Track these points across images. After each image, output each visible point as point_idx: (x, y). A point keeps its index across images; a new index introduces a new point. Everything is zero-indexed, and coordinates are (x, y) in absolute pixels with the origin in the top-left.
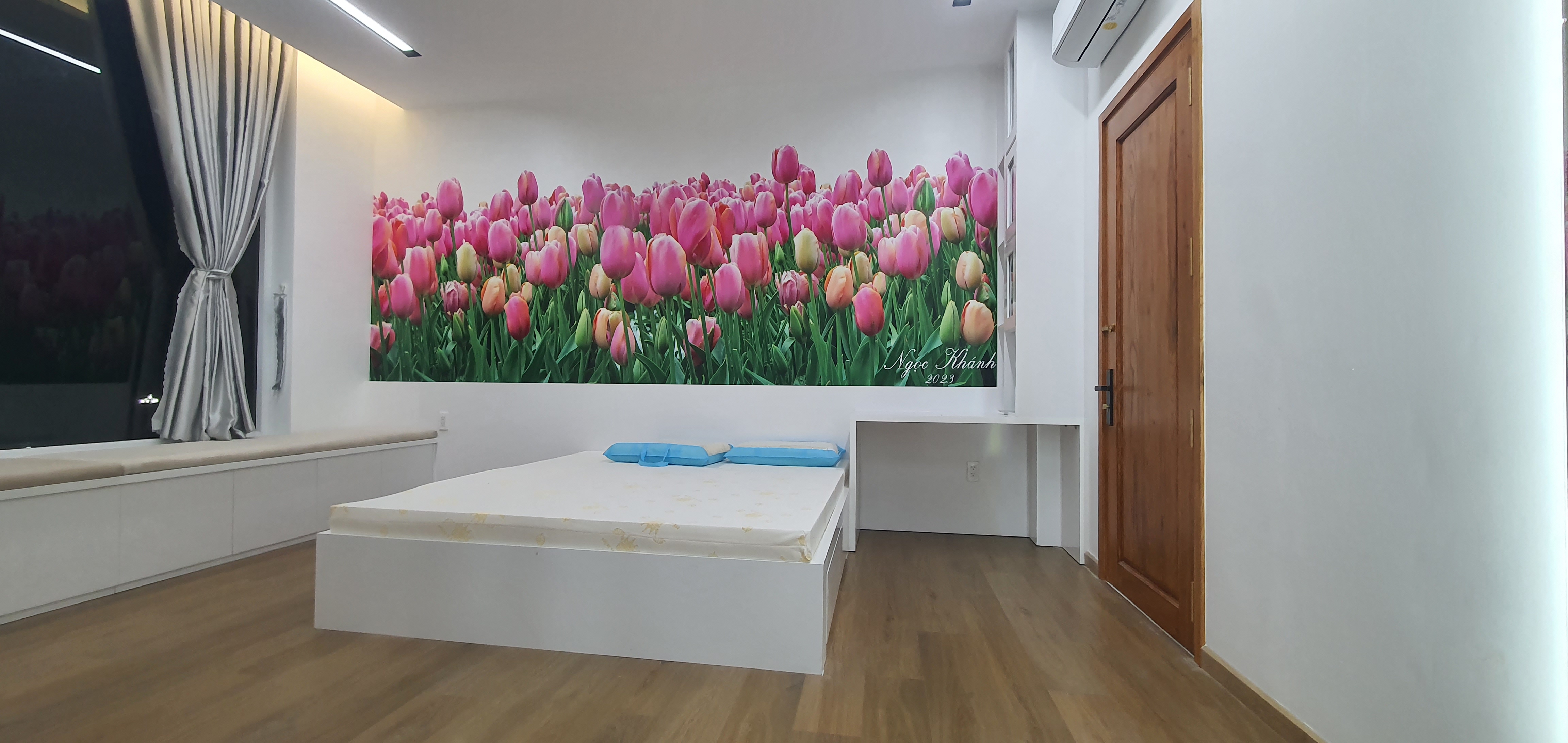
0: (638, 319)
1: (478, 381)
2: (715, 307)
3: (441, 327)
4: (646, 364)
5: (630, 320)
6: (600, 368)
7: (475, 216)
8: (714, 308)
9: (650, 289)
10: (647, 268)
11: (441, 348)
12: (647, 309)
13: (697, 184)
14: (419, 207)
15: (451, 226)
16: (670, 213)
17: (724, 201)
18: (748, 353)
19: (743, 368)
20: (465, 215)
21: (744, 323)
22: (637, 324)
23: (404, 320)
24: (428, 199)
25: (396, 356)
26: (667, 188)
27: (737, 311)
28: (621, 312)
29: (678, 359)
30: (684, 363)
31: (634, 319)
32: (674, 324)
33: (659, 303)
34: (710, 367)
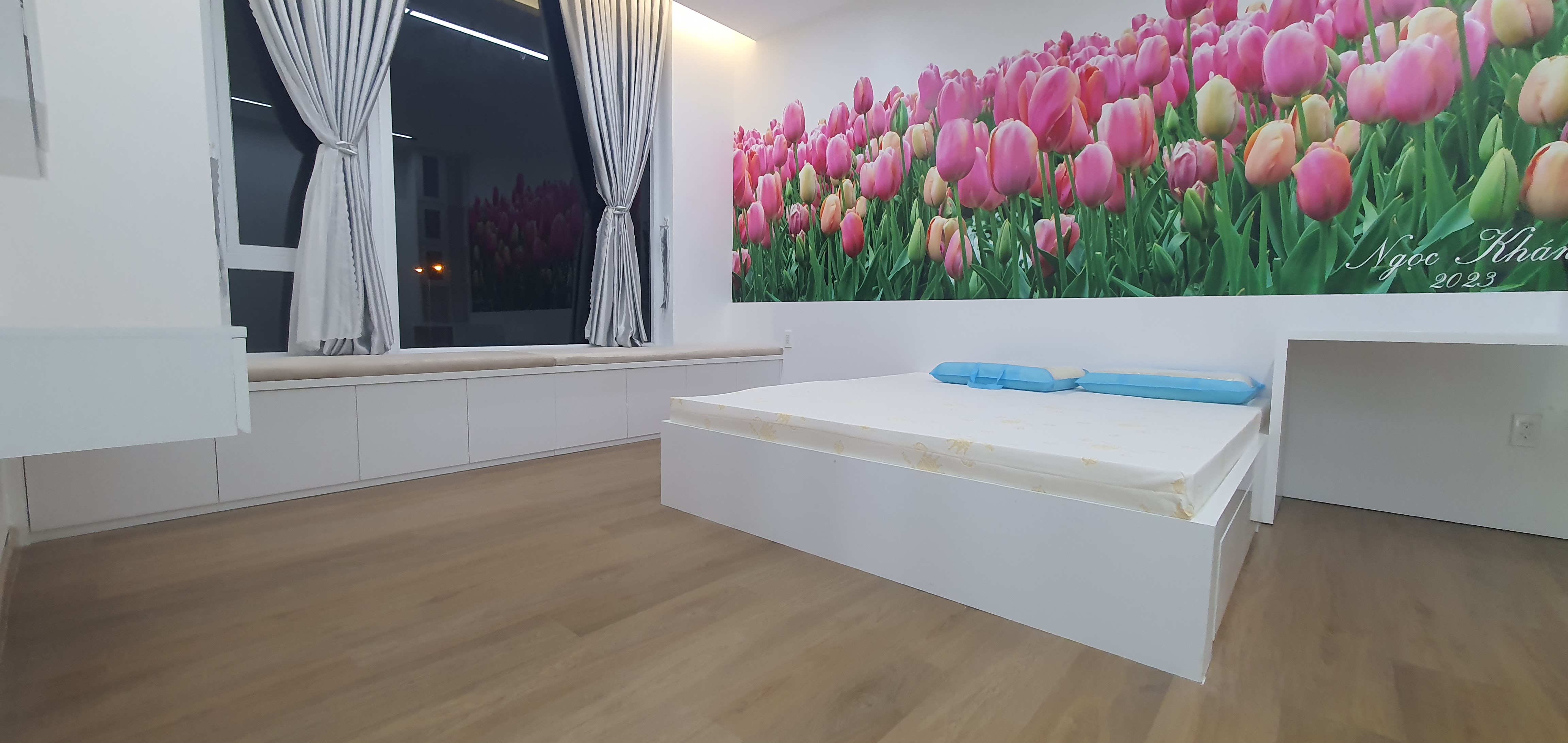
0: (976, 226)
1: (817, 300)
2: (1074, 202)
3: (786, 249)
4: (985, 277)
5: (967, 227)
6: (933, 284)
7: (814, 136)
8: (1072, 203)
9: (992, 189)
10: (989, 164)
11: (786, 270)
12: (987, 213)
13: (1055, 48)
14: (768, 135)
15: (795, 149)
16: (1019, 93)
17: (1091, 62)
18: (1117, 257)
19: (1110, 276)
20: (806, 135)
21: (1114, 218)
22: (975, 231)
23: (757, 245)
24: (776, 125)
25: (751, 279)
26: (1016, 62)
27: (1105, 203)
28: (957, 219)
29: (1023, 269)
30: (1030, 273)
31: (972, 225)
32: (1019, 227)
33: (1001, 205)
34: (1063, 277)
